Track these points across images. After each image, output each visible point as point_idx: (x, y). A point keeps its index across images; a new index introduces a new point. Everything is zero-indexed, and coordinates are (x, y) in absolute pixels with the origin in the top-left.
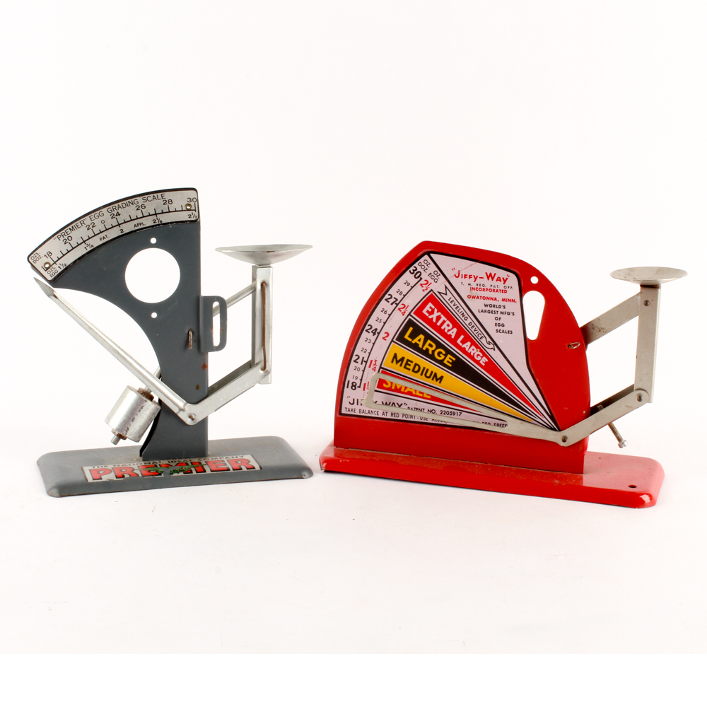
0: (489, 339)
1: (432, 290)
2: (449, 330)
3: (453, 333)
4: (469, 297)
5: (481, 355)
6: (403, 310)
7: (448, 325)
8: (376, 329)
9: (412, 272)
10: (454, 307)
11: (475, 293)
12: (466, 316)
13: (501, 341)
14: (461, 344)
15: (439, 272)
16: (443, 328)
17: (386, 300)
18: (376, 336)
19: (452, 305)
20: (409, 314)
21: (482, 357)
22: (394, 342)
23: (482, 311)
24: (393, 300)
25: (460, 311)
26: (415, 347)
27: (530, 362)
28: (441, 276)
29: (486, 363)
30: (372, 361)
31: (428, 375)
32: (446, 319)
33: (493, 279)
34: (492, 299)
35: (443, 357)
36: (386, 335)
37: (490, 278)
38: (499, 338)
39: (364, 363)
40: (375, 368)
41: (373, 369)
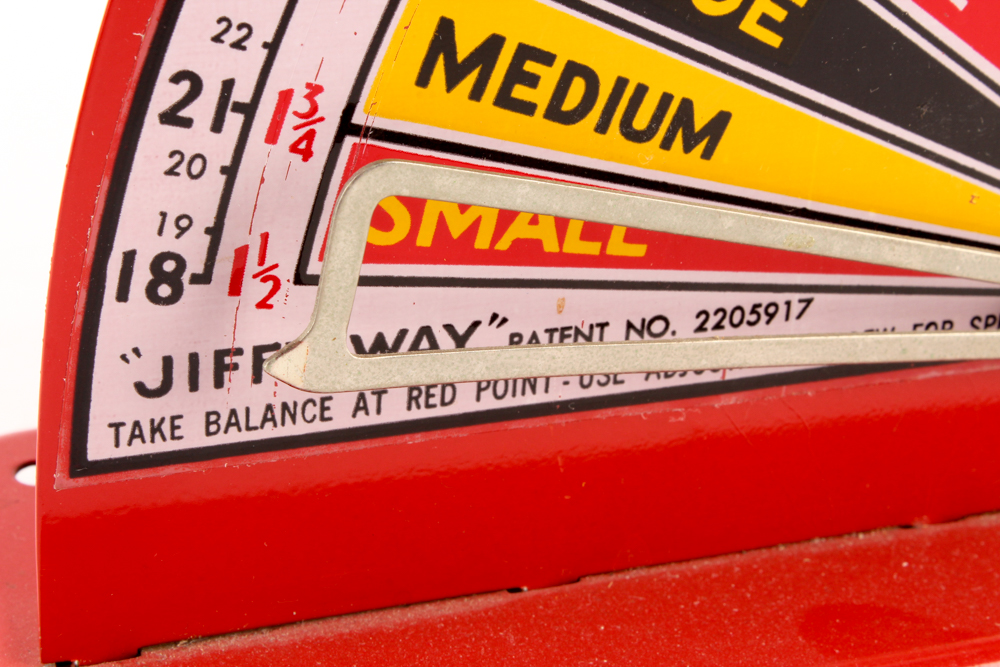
31: (641, 122)
39: (233, 121)
40: (310, 136)
41: (294, 148)
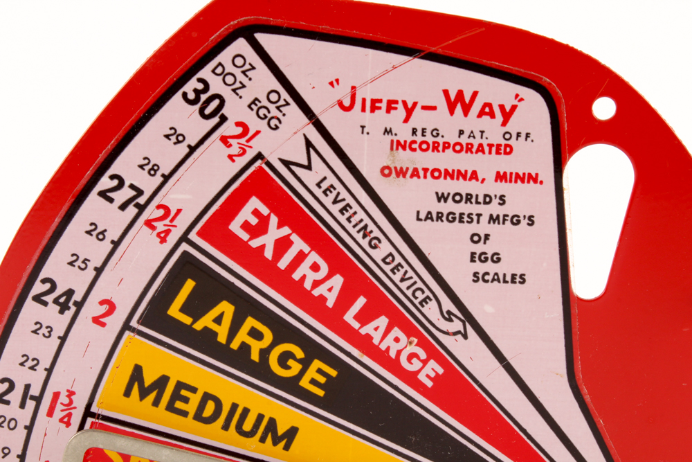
0: (448, 305)
1: (259, 156)
2: (316, 284)
3: (331, 290)
4: (386, 172)
5: (423, 355)
6: (160, 226)
7: (315, 267)
8: (70, 293)
9: (191, 96)
10: (335, 209)
11: (405, 159)
12: (377, 233)
13: (489, 309)
14: (356, 325)
15: (285, 95)
16: (296, 276)
17: (103, 194)
18: (69, 314)
19: (328, 201)
20: (184, 238)
21: (425, 362)
22: (133, 330)
23: (429, 216)
24: (126, 193)
25: (354, 220)
26: (205, 342)
27: (578, 366)
28: (293, 108)
29: (436, 379)
30: (56, 396)
31: (247, 426)
32: (306, 249)
33: (466, 110)
34: (461, 175)
35: (295, 368)
36: (105, 308)
37: (459, 109)
38: (479, 300)
39: (31, 404)
40: (69, 415)
41: (61, 420)
